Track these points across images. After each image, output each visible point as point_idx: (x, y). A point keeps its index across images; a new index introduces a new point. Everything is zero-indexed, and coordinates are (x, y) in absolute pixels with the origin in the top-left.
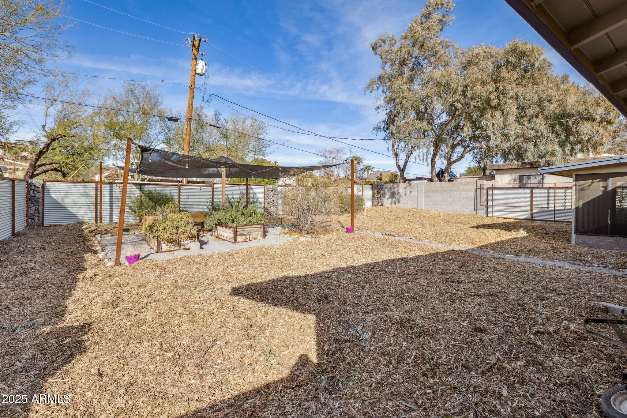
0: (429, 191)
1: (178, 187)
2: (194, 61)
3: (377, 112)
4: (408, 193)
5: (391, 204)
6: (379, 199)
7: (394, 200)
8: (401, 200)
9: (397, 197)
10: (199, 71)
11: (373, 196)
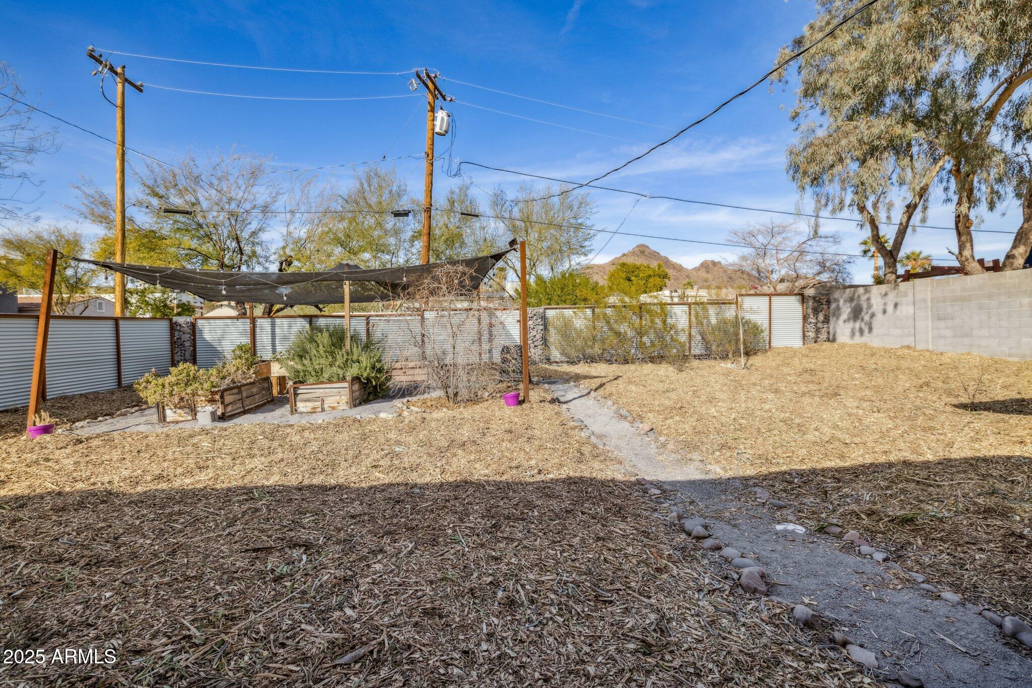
0: (944, 301)
1: (365, 318)
2: (430, 114)
3: (794, 126)
4: (890, 309)
5: (853, 334)
6: (820, 325)
7: (857, 325)
8: (876, 323)
9: (867, 318)
10: (437, 130)
11: (805, 318)
